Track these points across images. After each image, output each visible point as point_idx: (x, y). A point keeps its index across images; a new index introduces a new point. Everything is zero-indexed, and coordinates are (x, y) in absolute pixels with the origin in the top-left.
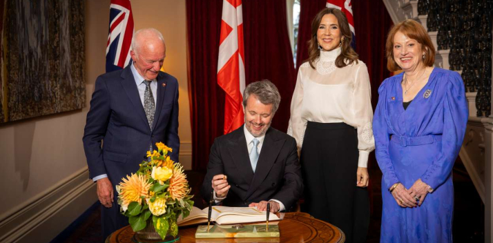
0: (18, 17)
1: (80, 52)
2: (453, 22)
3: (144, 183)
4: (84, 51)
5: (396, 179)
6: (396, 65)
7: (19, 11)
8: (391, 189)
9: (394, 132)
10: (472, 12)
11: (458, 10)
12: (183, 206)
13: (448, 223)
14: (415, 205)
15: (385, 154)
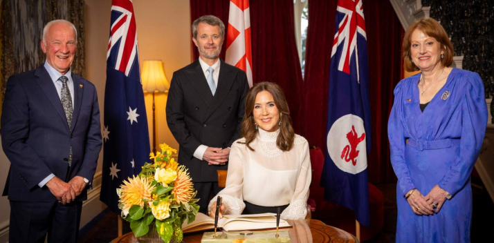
0: (14, 19)
1: (79, 59)
2: (467, 27)
3: (146, 186)
4: (84, 59)
5: (412, 185)
6: (413, 65)
7: (15, 13)
8: (407, 196)
9: (410, 136)
10: (486, 17)
11: (472, 15)
12: (188, 210)
13: (466, 230)
14: (431, 213)
15: (401, 159)
